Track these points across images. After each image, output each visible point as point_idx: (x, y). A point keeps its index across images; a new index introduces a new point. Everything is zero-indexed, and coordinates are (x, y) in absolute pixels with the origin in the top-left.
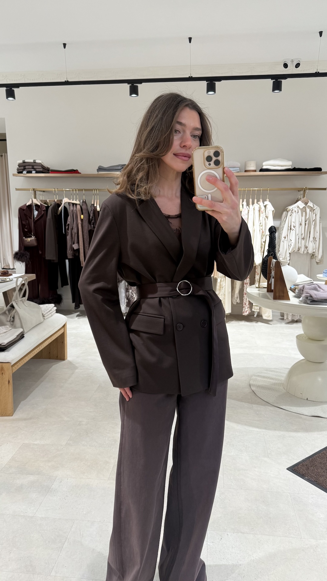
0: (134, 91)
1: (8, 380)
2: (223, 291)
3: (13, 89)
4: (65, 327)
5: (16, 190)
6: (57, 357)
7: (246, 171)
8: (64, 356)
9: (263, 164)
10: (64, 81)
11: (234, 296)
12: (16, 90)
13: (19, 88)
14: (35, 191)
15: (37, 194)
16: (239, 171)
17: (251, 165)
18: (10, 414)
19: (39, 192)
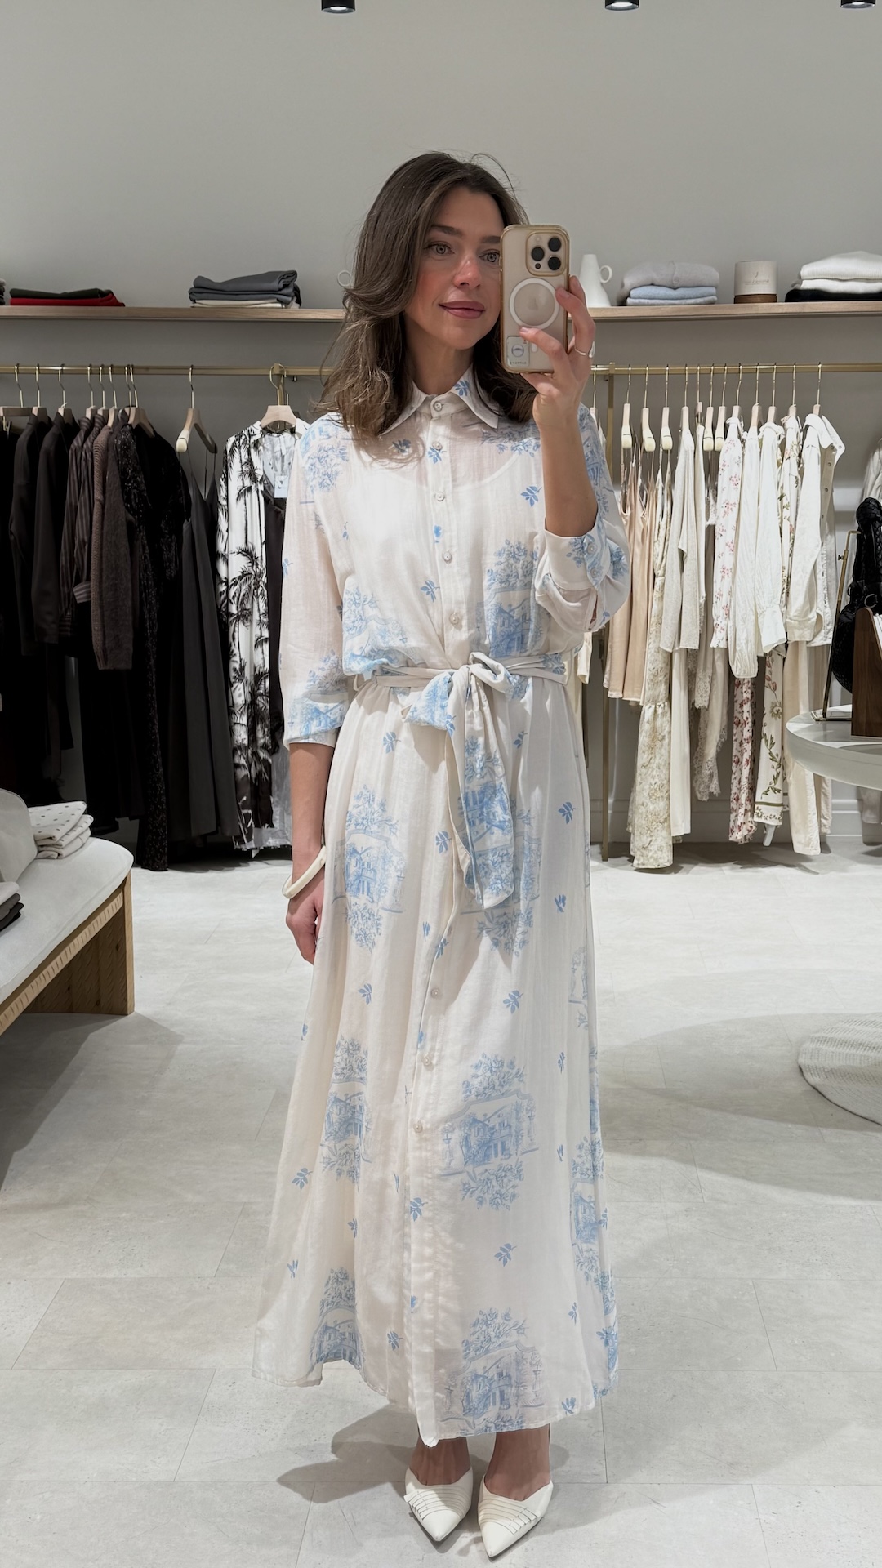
2: (664, 751)
4: (125, 890)
6: (98, 1003)
7: (739, 299)
8: (126, 999)
9: (802, 273)
11: (700, 772)
16: (715, 298)
17: (759, 278)
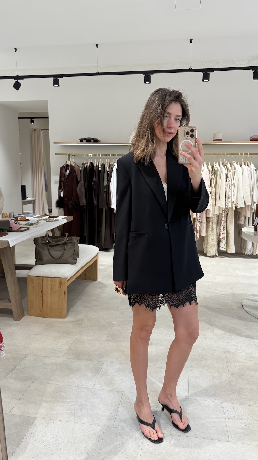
0: (147, 79)
1: (64, 291)
3: (58, 78)
4: (97, 256)
5: (55, 155)
6: (91, 278)
8: (96, 278)
10: (96, 72)
12: (60, 79)
13: (62, 78)
14: (70, 155)
15: (70, 157)
18: (65, 317)
19: (72, 156)
